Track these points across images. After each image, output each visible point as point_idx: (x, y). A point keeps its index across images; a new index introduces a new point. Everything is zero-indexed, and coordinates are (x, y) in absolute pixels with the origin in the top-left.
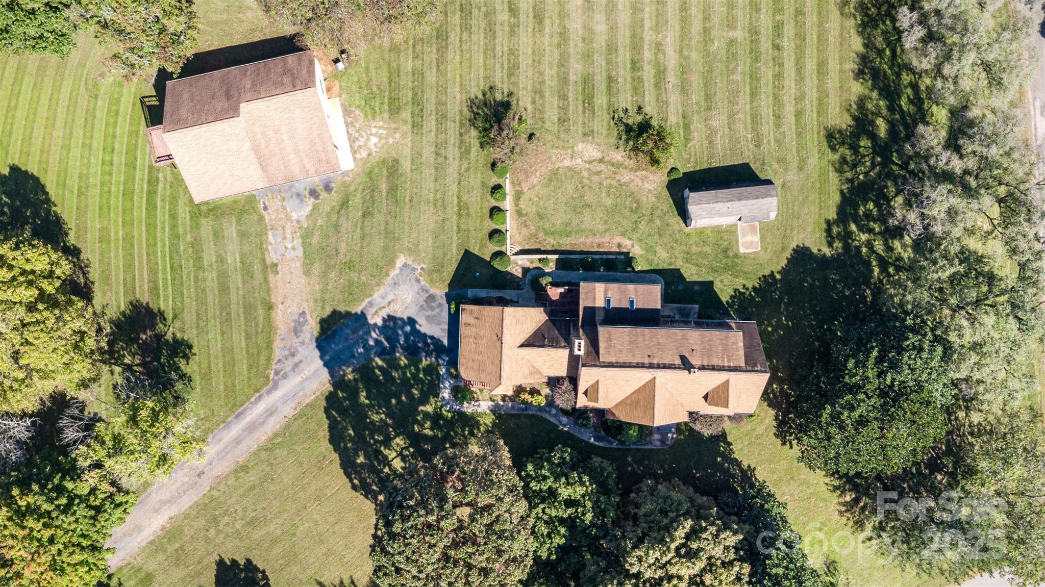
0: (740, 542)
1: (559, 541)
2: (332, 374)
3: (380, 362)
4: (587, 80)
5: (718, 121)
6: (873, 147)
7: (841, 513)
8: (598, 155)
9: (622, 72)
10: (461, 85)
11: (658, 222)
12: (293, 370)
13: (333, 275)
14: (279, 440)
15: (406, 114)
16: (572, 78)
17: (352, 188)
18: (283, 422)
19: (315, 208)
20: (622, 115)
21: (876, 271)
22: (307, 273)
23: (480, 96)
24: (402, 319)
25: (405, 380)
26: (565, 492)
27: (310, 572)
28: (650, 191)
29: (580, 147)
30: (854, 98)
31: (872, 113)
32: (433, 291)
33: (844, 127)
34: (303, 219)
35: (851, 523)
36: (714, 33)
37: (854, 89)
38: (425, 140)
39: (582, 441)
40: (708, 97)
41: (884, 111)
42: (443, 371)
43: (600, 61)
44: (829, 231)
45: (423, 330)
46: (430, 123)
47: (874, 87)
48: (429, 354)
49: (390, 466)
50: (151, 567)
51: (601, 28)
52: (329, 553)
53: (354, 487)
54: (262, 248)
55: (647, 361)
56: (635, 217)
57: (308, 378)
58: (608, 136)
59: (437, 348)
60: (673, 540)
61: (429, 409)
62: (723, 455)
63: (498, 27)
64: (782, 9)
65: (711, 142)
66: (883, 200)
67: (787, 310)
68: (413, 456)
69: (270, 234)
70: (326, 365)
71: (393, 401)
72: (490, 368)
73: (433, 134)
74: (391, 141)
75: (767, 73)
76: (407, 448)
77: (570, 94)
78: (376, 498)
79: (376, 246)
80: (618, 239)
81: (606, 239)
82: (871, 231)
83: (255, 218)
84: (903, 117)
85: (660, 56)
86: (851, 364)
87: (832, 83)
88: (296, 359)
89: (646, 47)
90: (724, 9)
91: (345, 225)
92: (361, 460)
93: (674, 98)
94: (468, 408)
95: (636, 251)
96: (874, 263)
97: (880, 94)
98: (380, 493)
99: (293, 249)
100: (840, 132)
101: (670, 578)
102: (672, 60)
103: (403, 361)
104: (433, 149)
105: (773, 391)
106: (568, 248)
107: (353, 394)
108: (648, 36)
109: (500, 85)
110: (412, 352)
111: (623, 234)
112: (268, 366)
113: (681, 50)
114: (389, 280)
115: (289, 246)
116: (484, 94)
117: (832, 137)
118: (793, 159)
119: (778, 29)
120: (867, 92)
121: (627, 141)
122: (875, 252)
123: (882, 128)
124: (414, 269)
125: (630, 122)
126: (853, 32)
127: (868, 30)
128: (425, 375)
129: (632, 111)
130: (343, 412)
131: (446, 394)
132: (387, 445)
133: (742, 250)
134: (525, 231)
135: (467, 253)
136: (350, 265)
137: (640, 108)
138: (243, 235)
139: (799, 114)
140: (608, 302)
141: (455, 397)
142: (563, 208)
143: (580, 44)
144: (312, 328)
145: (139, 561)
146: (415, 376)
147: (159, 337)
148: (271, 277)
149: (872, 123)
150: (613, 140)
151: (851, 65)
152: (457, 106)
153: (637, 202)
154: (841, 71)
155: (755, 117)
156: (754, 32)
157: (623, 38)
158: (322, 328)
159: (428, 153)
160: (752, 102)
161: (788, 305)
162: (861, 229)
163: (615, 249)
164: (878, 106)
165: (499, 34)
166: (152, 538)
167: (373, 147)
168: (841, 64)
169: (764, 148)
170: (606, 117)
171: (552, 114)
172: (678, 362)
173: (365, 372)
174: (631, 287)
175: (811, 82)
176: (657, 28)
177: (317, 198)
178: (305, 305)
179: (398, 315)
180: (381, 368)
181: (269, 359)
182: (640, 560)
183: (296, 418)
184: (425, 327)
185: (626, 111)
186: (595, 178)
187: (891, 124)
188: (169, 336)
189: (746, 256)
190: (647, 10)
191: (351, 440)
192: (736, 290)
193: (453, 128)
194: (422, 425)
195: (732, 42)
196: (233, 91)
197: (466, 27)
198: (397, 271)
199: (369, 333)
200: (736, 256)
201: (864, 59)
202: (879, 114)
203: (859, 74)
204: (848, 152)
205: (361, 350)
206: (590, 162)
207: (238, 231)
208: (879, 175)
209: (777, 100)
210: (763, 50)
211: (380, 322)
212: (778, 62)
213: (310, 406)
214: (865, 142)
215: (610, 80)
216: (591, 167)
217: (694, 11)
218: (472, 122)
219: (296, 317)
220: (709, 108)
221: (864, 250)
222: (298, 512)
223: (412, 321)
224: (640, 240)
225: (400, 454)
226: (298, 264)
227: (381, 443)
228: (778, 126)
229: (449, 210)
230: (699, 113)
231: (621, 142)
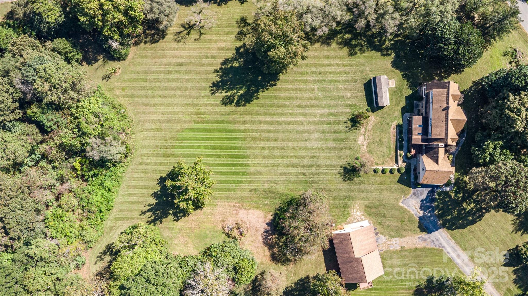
0: (512, 93)
1: (508, 152)
2: (440, 228)
3: (436, 212)
4: (335, 140)
5: (348, 94)
6: (355, 39)
7: (487, 50)
8: (362, 137)
9: (332, 128)
10: (338, 184)
11: (386, 116)
12: (438, 241)
13: (406, 228)
14: (463, 246)
15: (349, 203)
16: (334, 145)
17: (375, 221)
18: (456, 245)
19: (382, 234)
20: (348, 128)
21: (400, 38)
22: (404, 236)
23: (342, 177)
24: (421, 204)
25: (443, 203)
26: (491, 150)
27: (509, 235)
28: (375, 118)
29: (359, 143)
30: (337, 46)
31: (343, 39)
32: (412, 193)
33: (348, 50)
34: (385, 238)
35: (490, 47)
36: (316, 96)
37: (334, 46)
38: (358, 196)
39: (464, 142)
40: (339, 98)
41: (342, 35)
42: (440, 190)
43: (328, 136)
44: (384, 55)
45: (425, 197)
46: (352, 194)
47: (333, 39)
48: (434, 195)
49: (473, 208)
50: (504, 289)
51: (316, 135)
52: (503, 229)
53: (480, 220)
54: (394, 252)
55: (444, 122)
56: (384, 124)
57: (442, 236)
58: (356, 133)
59: (432, 192)
60: (515, 117)
61: (453, 195)
62: (468, 93)
63: (318, 171)
64: (306, 71)
65: (356, 97)
66: (373, 36)
67: (415, 70)
68: (469, 200)
69: (391, 249)
70: (437, 230)
71: (450, 207)
72: (445, 175)
73: (356, 193)
74: (358, 208)
75: (330, 77)
76: (467, 202)
77: (340, 146)
78: (484, 213)
79: (396, 213)
80: (392, 129)
81: (392, 134)
82: (385, 40)
83: (385, 254)
84: (344, 29)
85: (325, 114)
86: (446, 53)
87: (332, 54)
88: (435, 240)
89: (322, 119)
90: (307, 92)
91: (388, 223)
92: (470, 218)
93: (340, 110)
94: (453, 181)
95: (395, 123)
96: (397, 39)
97: (336, 37)
98: (482, 211)
99: (396, 241)
100: (350, 51)
101: (527, 118)
102: (326, 111)
103: (436, 204)
104: (361, 193)
105: (445, 75)
106: (395, 147)
107: (448, 221)
108: (318, 119)
109: (338, 171)
110: (433, 200)
111: (390, 128)
112: (437, 250)
113: (322, 107)
114: (408, 208)
115: (395, 242)
116: (341, 176)
117: (352, 54)
118: (361, 68)
119: (313, 73)
120: (335, 42)
121: (357, 127)
122: (393, 39)
123: (347, 36)
124: (404, 200)
125: (350, 126)
126: (313, 47)
127: (313, 41)
128: (441, 196)
129: (346, 125)
130: (453, 224)
131: (448, 189)
132: (466, 209)
133: (394, 86)
134: (389, 162)
135: (398, 182)
136: (402, 222)
137: (345, 122)
138: (391, 258)
139: (344, 66)
140: (419, 134)
141: (449, 186)
142: (381, 148)
143: (322, 143)
144: (424, 235)
145: (503, 293)
146: (441, 200)
147: (425, 287)
148: (406, 249)
149: (346, 39)
150: (357, 131)
151: (326, 47)
152: (346, 185)
153: (379, 123)
154: (328, 50)
155: (346, 81)
156: (315, 82)
157: (320, 128)
158: (424, 231)
159: (363, 195)
160: (340, 82)
161: (413, 69)
162: (384, 44)
163: (395, 130)
164: (340, 38)
165: (320, 171)
166: (495, 289)
167: (361, 213)
168: (325, 51)
169: (357, 78)
170: (349, 134)
171: (348, 152)
172: (445, 112)
173: (440, 217)
174: (414, 126)
175: (331, 61)
176: (315, 116)
177: (378, 233)
178: (416, 237)
179: (420, 205)
180: (438, 211)
181: (435, 249)
182: (519, 127)
183: (455, 240)
184: (424, 196)
185: (346, 127)
186: (370, 138)
187: (347, 33)
188: (426, 284)
189: (396, 84)
190: (309, 119)
191: (463, 221)
192: (408, 88)
193: (354, 187)
194: (459, 197)
195: (319, 89)
196: (349, 260)
197: (317, 182)
198: (405, 205)
199: (426, 216)
200: (396, 88)
201: (323, 43)
202: (343, 37)
203: (329, 44)
204: (357, 48)
205: (432, 218)
206: (365, 139)
207: (389, 260)
208: (365, 37)
209: (340, 73)
210: (321, 78)
211: (422, 212)
212: (325, 73)
213: (451, 235)
214: (353, 42)
215: (335, 132)
216: (366, 139)
217: (309, 103)
218: (351, 180)
219: (420, 240)
220: (343, 97)
221: (392, 42)
222: (488, 239)
223: (422, 201)
224: (392, 122)
225: (469, 205)
226: (401, 239)
227: (465, 211)
228: (349, 73)
229: (383, 188)
230: (345, 101)
231: (358, 128)
